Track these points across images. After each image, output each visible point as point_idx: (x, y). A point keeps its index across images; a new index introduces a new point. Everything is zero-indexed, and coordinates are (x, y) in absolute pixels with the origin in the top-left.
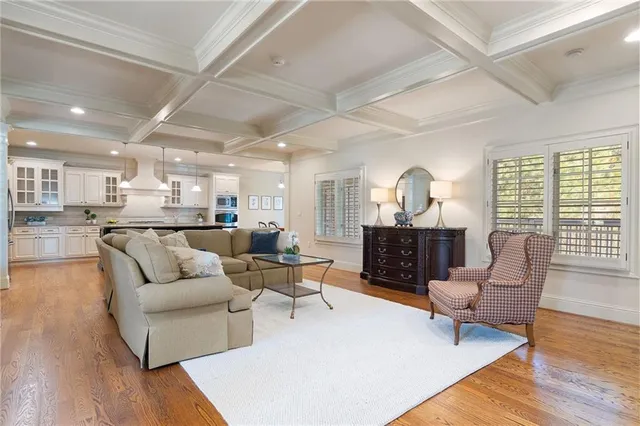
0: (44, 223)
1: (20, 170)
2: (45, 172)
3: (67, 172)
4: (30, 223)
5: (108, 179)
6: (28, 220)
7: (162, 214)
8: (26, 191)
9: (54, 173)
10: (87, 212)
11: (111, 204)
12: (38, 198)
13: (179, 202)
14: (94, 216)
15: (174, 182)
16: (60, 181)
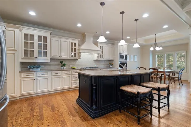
0: (39, 69)
1: (26, 35)
2: (40, 37)
3: (52, 39)
4: (31, 69)
5: (72, 43)
6: (30, 67)
7: (94, 63)
8: (29, 49)
9: (45, 38)
10: (61, 62)
11: (73, 58)
12: (36, 54)
13: (102, 57)
14: (64, 65)
15: (100, 47)
16: (48, 43)
